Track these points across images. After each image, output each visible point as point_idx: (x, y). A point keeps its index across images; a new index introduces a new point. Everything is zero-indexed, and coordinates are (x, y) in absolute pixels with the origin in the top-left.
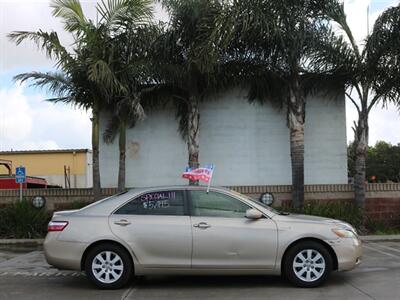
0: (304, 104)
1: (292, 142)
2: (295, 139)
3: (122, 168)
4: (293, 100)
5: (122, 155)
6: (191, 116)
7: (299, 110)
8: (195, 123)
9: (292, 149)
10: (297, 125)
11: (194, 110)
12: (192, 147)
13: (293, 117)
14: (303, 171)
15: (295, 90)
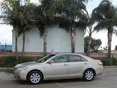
0: (75, 30)
1: (72, 41)
2: (73, 40)
3: (24, 46)
4: (73, 29)
5: (24, 42)
6: (45, 32)
7: (74, 32)
8: (46, 34)
9: (72, 43)
10: (74, 36)
11: (46, 30)
12: (45, 41)
13: (73, 34)
14: (74, 49)
15: (73, 26)
